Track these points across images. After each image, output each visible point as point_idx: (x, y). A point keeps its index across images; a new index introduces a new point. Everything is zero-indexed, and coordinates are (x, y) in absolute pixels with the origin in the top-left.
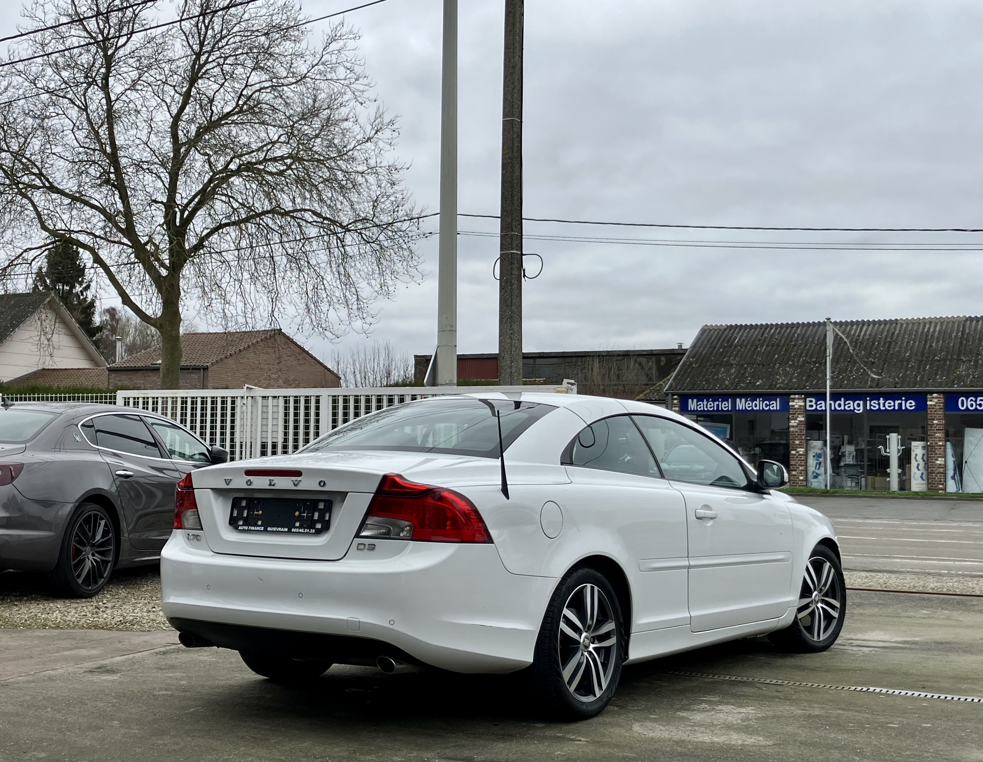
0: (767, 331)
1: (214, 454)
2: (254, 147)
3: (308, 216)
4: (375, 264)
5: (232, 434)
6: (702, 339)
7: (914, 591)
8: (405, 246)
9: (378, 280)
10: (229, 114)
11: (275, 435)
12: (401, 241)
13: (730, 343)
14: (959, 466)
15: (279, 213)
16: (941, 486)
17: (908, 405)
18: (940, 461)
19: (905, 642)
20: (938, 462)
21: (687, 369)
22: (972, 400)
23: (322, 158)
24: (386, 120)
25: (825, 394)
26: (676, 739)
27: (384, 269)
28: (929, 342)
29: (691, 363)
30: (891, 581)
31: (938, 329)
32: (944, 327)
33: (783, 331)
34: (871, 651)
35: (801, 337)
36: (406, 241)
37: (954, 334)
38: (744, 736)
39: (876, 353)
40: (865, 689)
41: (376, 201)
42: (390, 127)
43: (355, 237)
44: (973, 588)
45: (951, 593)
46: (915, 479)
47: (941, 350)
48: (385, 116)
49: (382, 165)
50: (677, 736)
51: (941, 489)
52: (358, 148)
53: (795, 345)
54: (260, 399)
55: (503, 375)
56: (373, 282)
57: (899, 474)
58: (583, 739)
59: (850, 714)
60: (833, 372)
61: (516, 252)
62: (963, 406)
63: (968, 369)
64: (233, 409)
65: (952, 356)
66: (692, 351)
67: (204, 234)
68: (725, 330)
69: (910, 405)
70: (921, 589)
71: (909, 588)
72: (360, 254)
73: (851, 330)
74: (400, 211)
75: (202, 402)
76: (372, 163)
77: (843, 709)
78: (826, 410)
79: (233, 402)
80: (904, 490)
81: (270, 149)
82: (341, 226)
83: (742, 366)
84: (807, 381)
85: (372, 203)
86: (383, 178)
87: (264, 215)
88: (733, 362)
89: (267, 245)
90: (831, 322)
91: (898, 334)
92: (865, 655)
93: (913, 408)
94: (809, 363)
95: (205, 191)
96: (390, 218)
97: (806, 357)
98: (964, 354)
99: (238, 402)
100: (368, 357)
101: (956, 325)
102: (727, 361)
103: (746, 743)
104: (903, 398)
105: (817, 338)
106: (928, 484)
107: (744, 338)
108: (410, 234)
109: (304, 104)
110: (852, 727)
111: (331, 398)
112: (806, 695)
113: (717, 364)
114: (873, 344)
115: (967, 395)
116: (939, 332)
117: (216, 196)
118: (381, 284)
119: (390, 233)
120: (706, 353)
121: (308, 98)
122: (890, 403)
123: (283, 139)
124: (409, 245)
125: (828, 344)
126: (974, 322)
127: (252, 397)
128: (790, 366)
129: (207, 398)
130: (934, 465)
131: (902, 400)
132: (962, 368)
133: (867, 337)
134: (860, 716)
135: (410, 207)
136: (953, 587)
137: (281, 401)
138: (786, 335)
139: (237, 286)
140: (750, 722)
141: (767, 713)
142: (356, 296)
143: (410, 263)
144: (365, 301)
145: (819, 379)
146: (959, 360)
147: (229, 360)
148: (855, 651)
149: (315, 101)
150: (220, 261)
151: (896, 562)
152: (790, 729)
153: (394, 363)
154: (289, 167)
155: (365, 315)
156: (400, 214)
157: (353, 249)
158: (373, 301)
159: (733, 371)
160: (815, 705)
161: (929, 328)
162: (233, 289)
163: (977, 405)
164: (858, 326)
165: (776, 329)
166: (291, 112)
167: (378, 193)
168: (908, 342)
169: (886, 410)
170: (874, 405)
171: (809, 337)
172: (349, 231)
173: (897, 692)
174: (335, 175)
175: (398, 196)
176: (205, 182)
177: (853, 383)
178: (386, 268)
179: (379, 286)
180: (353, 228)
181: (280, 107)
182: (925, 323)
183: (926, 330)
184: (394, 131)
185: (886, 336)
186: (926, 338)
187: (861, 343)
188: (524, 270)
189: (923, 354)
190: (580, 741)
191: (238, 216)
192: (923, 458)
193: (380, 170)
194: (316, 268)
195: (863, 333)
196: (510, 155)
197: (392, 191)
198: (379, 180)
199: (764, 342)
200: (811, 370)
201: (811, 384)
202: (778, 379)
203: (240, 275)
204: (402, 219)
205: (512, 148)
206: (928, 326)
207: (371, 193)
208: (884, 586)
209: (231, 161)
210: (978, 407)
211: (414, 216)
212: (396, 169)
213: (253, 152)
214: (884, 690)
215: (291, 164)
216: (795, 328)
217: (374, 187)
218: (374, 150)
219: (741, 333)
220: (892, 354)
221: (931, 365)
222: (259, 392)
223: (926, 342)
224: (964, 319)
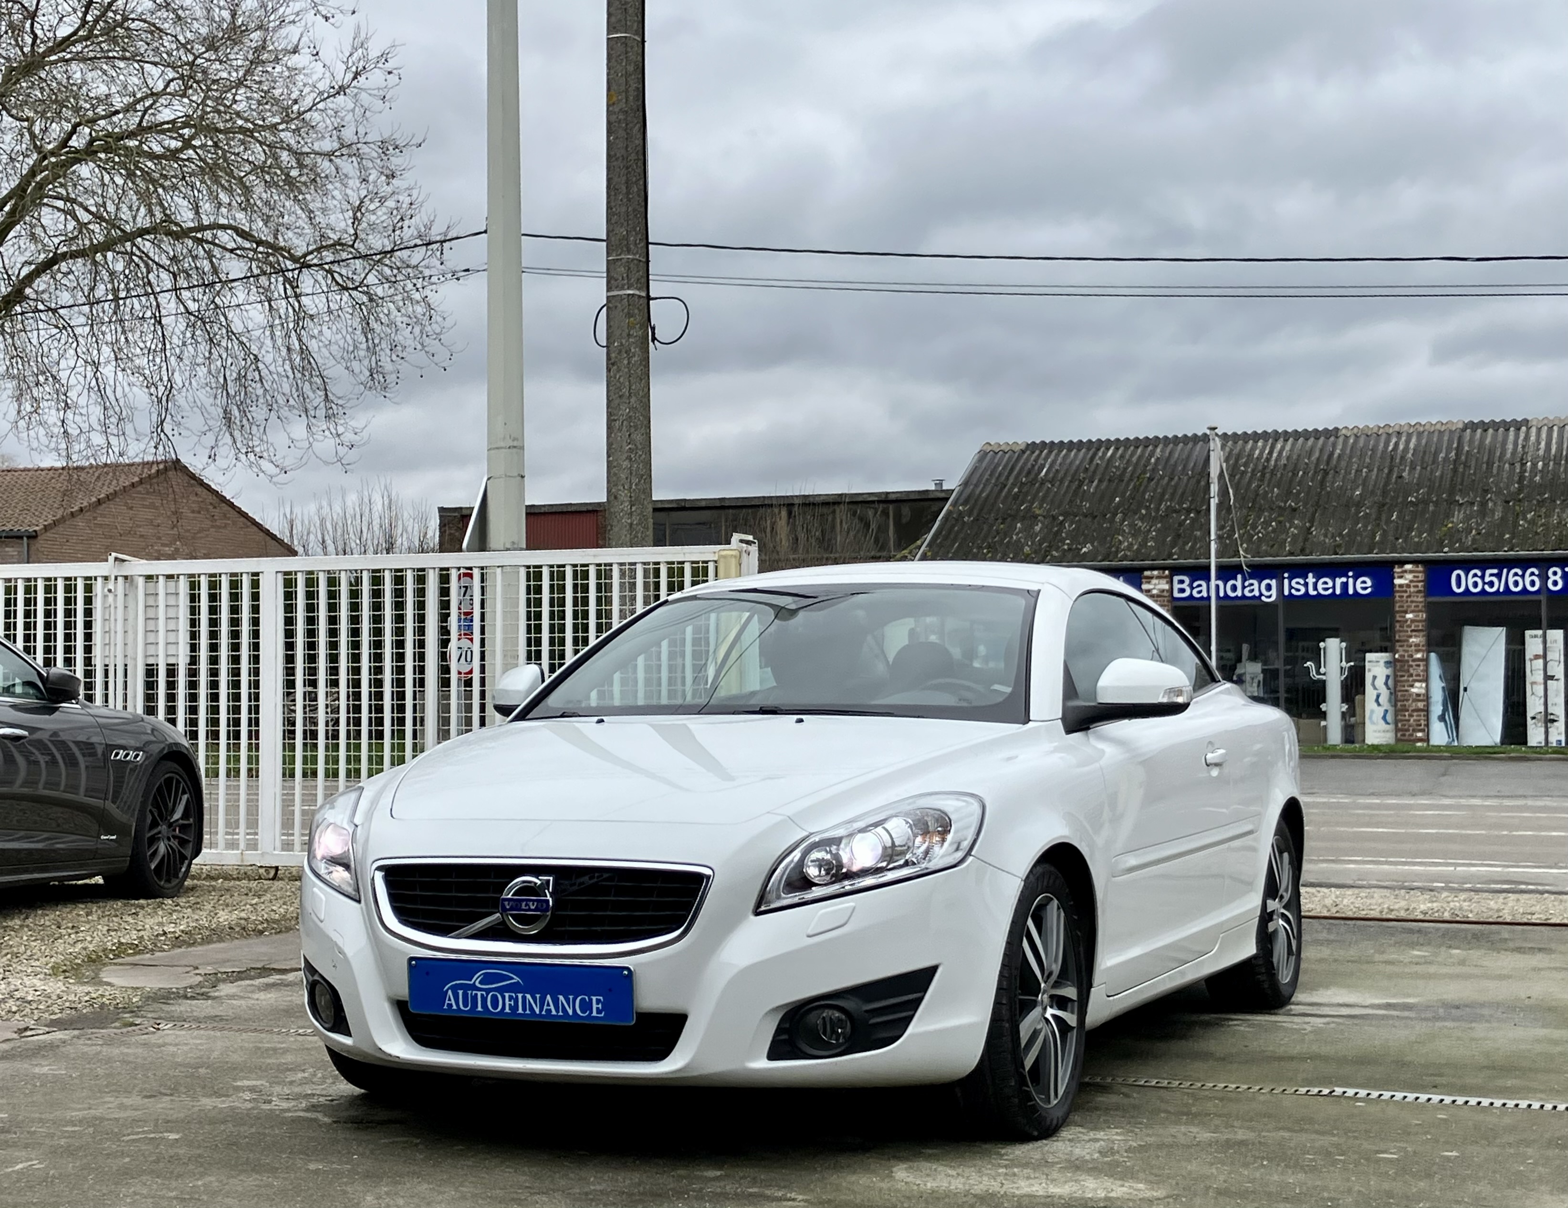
0: (1100, 454)
1: (53, 683)
2: (118, 102)
3: (225, 238)
4: (358, 332)
5: (88, 649)
6: (981, 471)
7: (1391, 917)
8: (417, 296)
9: (366, 362)
10: (67, 42)
11: (172, 650)
12: (410, 286)
13: (1032, 476)
14: (1453, 697)
15: (169, 233)
16: (1420, 735)
17: (1359, 585)
18: (1418, 688)
19: (1388, 1006)
20: (1414, 690)
21: (953, 526)
22: (1475, 575)
23: (251, 126)
24: (374, 53)
25: (1208, 568)
26: (979, 1192)
27: (377, 341)
28: (1396, 469)
29: (961, 514)
30: (1345, 902)
31: (1412, 445)
32: (1424, 442)
33: (1129, 452)
34: (1328, 1023)
35: (1163, 463)
36: (419, 286)
37: (1442, 455)
38: (1108, 1183)
39: (1299, 493)
40: (1326, 1091)
41: (359, 208)
42: (380, 65)
43: (320, 278)
44: (1498, 910)
45: (1458, 919)
46: (1373, 723)
47: (1419, 485)
48: (370, 44)
49: (369, 138)
50: (981, 1186)
51: (1420, 740)
52: (321, 106)
53: (1150, 479)
54: (141, 581)
55: (616, 529)
56: (355, 365)
57: (1343, 714)
58: (800, 1197)
59: (1303, 1137)
60: (1220, 527)
61: (637, 292)
62: (1459, 585)
63: (1467, 518)
64: (88, 601)
65: (1439, 496)
66: (961, 493)
67: (23, 273)
68: (1023, 452)
69: (1363, 585)
70: (1403, 914)
71: (1381, 912)
72: (330, 311)
73: (1253, 449)
74: (405, 228)
75: (28, 590)
76: (348, 134)
77: (1289, 1130)
78: (1209, 598)
79: (88, 588)
80: (1353, 742)
81: (150, 107)
82: (294, 259)
83: (1054, 518)
84: (1174, 544)
85: (350, 213)
86: (370, 165)
87: (141, 236)
88: (1038, 512)
89: (147, 294)
90: (1217, 435)
91: (1339, 456)
92: (1317, 1032)
93: (1369, 590)
94: (1176, 511)
95: (25, 191)
96: (386, 242)
97: (1171, 500)
98: (1460, 490)
99: (98, 588)
100: (349, 512)
101: (1446, 438)
102: (1028, 509)
103: (1113, 1195)
104: (1350, 574)
105: (1192, 464)
106: (1397, 730)
107: (1057, 467)
108: (427, 273)
109: (213, 20)
110: (1311, 1160)
111: (280, 577)
112: (1216, 1106)
113: (1010, 516)
114: (1295, 474)
115: (1467, 565)
116: (1414, 450)
117: (45, 200)
118: (371, 370)
119: (387, 271)
120: (988, 496)
121: (220, 8)
122: (1326, 583)
123: (173, 87)
124: (427, 291)
125: (1212, 475)
126: (1479, 431)
127: (126, 578)
128: (1142, 518)
129: (36, 580)
130: (1407, 696)
131: (1348, 577)
132: (1458, 516)
133: (1284, 461)
134: (1325, 1141)
135: (426, 221)
136: (1461, 909)
137: (183, 586)
138: (1134, 459)
139: (90, 374)
140: (1117, 1157)
141: (1148, 1139)
142: (322, 393)
143: (428, 328)
144: (340, 402)
145: (1196, 540)
146: (1452, 502)
147: (78, 519)
148: (1297, 1024)
149: (234, 15)
150: (57, 327)
151: (1349, 869)
152: (1192, 1167)
153: (400, 523)
154: (187, 144)
155: (341, 430)
156: (407, 233)
157: (317, 301)
158: (355, 402)
159: (1037, 528)
160: (1236, 1124)
161: (1397, 444)
162: (81, 379)
163: (1484, 583)
164: (1266, 441)
165: (1117, 449)
166: (189, 35)
167: (363, 193)
168: (1359, 471)
169: (1319, 595)
170: (1297, 587)
171: (1175, 465)
172: (309, 266)
173: (1387, 1095)
174: (276, 158)
175: (401, 198)
176: (24, 172)
177: (1259, 547)
178: (381, 338)
179: (368, 374)
180: (315, 261)
181: (166, 26)
182: (1389, 435)
183: (1390, 448)
184: (390, 73)
185: (1318, 459)
186: (1392, 461)
187: (1273, 473)
188: (653, 329)
189: (1385, 493)
190: (794, 1200)
191: (91, 239)
192: (1386, 684)
193: (365, 149)
194: (245, 340)
195: (1275, 455)
196: (622, 105)
197: (389, 189)
198: (362, 168)
199: (1094, 472)
200: (1181, 524)
201: (1182, 549)
202: (1120, 542)
203: (95, 352)
204: (412, 243)
205: (627, 91)
206: (1394, 440)
207: (349, 192)
208: (1334, 910)
209: (73, 131)
210: (1487, 588)
211: (433, 239)
212: (397, 147)
213: (117, 112)
214: (1363, 1093)
215: (192, 137)
216: (1151, 448)
217: (354, 183)
218: (353, 110)
219: (1052, 457)
220: (1328, 493)
221: (1400, 512)
222: (139, 567)
223: (1391, 471)
224: (1461, 426)
